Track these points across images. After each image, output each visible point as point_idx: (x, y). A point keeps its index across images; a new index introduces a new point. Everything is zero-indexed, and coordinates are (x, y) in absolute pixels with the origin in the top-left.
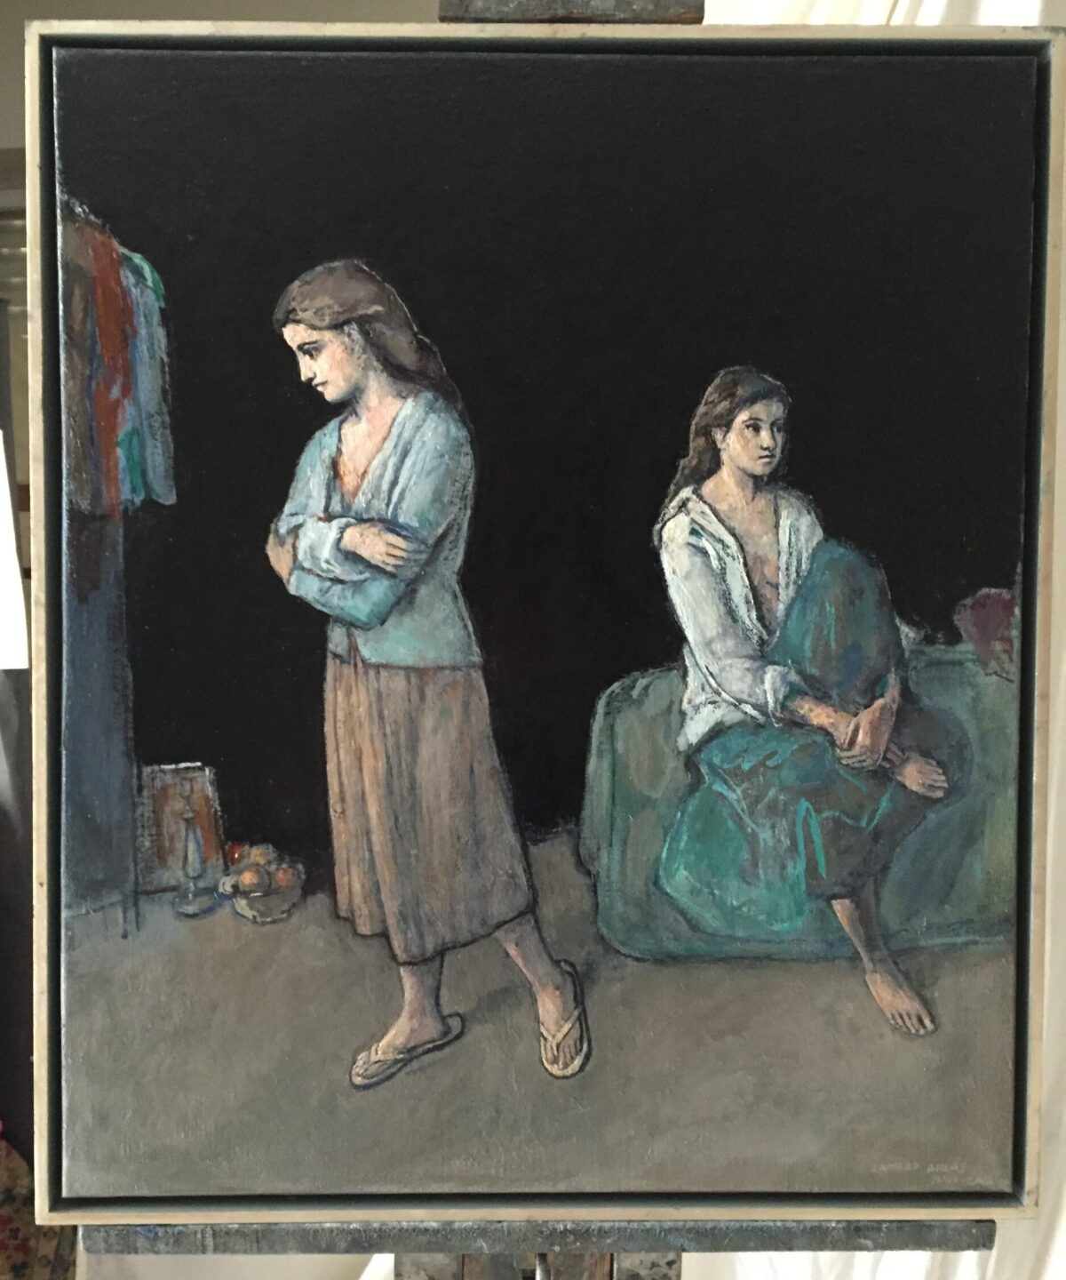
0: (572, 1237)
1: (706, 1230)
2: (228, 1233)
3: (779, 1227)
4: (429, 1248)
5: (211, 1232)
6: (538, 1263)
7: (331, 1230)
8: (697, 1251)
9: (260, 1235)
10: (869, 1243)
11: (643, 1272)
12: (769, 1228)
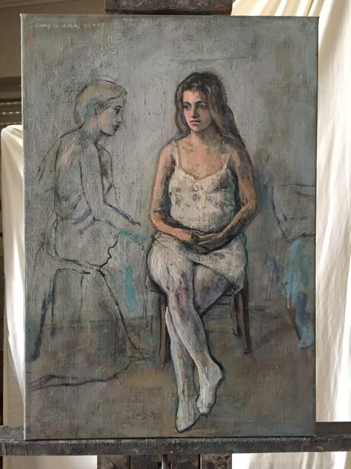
0: (179, 447)
1: (243, 443)
2: (13, 446)
3: (278, 441)
4: (110, 453)
5: (4, 445)
6: (162, 459)
7: (63, 445)
8: (239, 453)
9: (28, 447)
10: (321, 448)
11: (214, 462)
12: (274, 441)
